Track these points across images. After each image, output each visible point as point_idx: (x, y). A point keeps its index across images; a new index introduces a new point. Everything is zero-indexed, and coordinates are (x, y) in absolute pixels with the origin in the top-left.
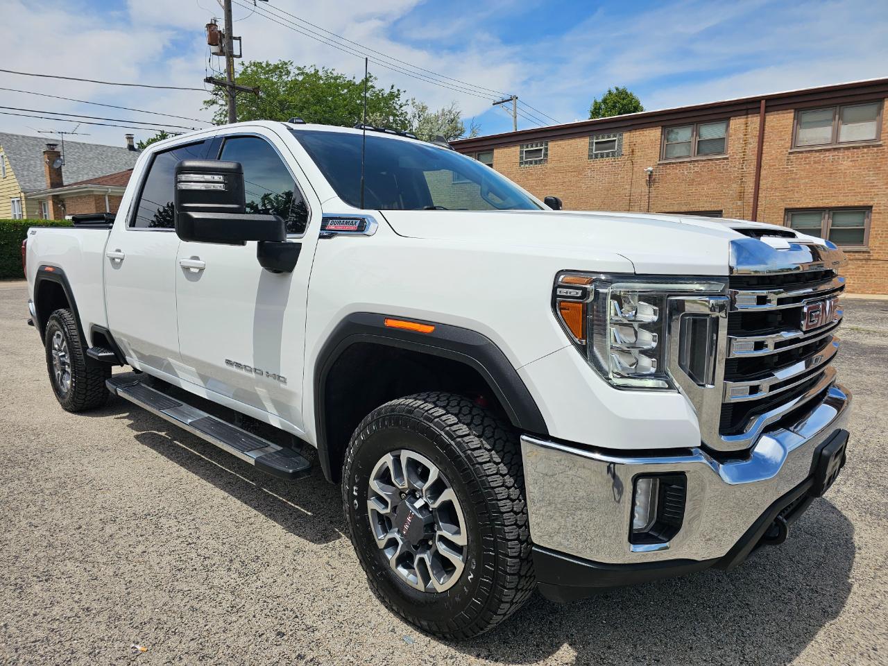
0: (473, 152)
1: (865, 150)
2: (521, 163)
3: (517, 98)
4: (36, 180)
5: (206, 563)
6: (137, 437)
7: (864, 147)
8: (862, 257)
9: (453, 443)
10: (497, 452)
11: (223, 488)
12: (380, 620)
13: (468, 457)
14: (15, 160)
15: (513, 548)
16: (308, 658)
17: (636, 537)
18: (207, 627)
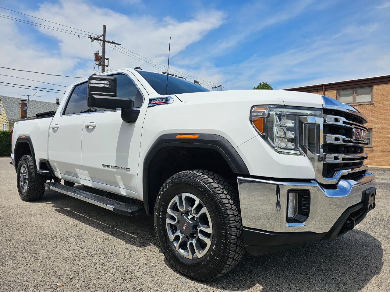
1: (367, 106)
3: (222, 86)
4: (15, 116)
5: (89, 254)
6: (56, 210)
7: (366, 105)
8: (370, 150)
9: (206, 186)
10: (226, 190)
11: (96, 228)
12: (171, 275)
13: (213, 191)
14: (6, 107)
15: (234, 232)
16: (138, 289)
17: (289, 220)
18: (90, 277)
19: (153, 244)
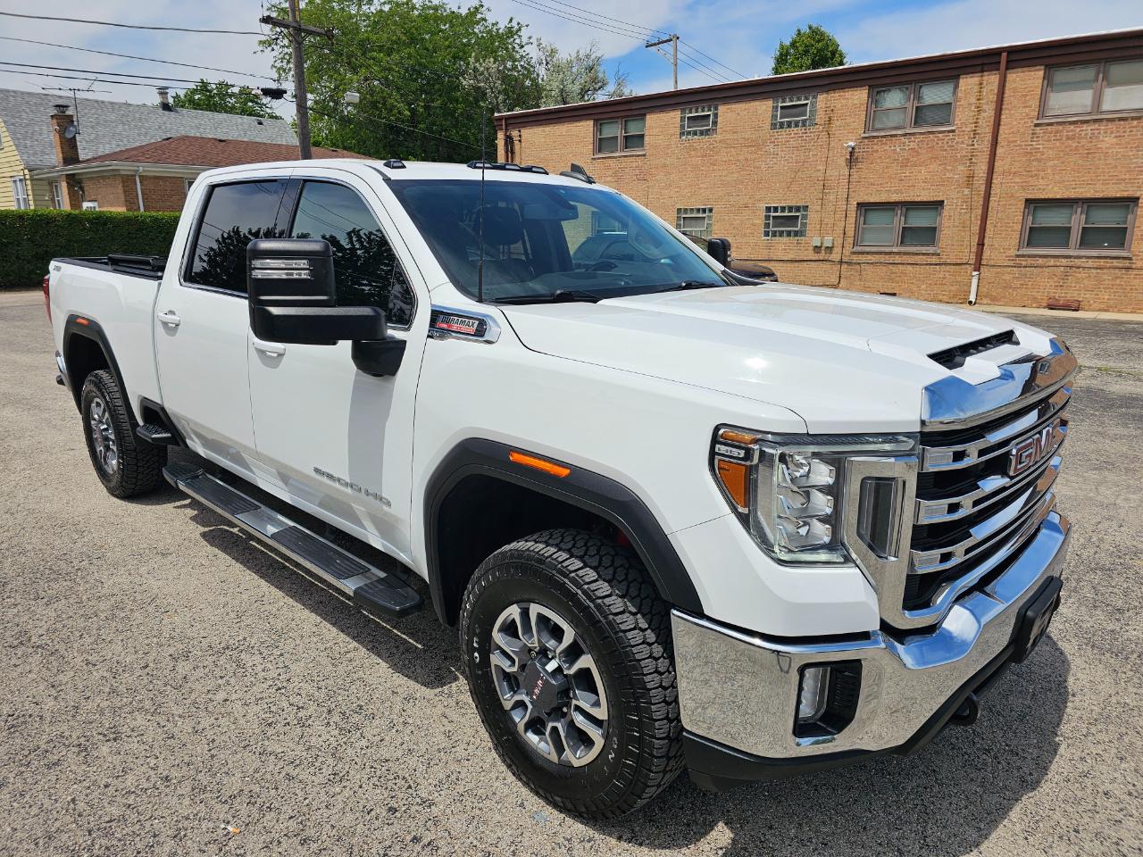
0: (618, 118)
1: (1135, 122)
2: (682, 134)
3: (678, 38)
4: (43, 153)
5: (300, 715)
6: (204, 535)
7: (1133, 119)
9: (592, 605)
10: (644, 616)
11: (314, 610)
12: (506, 791)
14: (13, 124)
15: (661, 728)
16: (425, 841)
17: (802, 729)
18: (307, 801)
19: (462, 673)
